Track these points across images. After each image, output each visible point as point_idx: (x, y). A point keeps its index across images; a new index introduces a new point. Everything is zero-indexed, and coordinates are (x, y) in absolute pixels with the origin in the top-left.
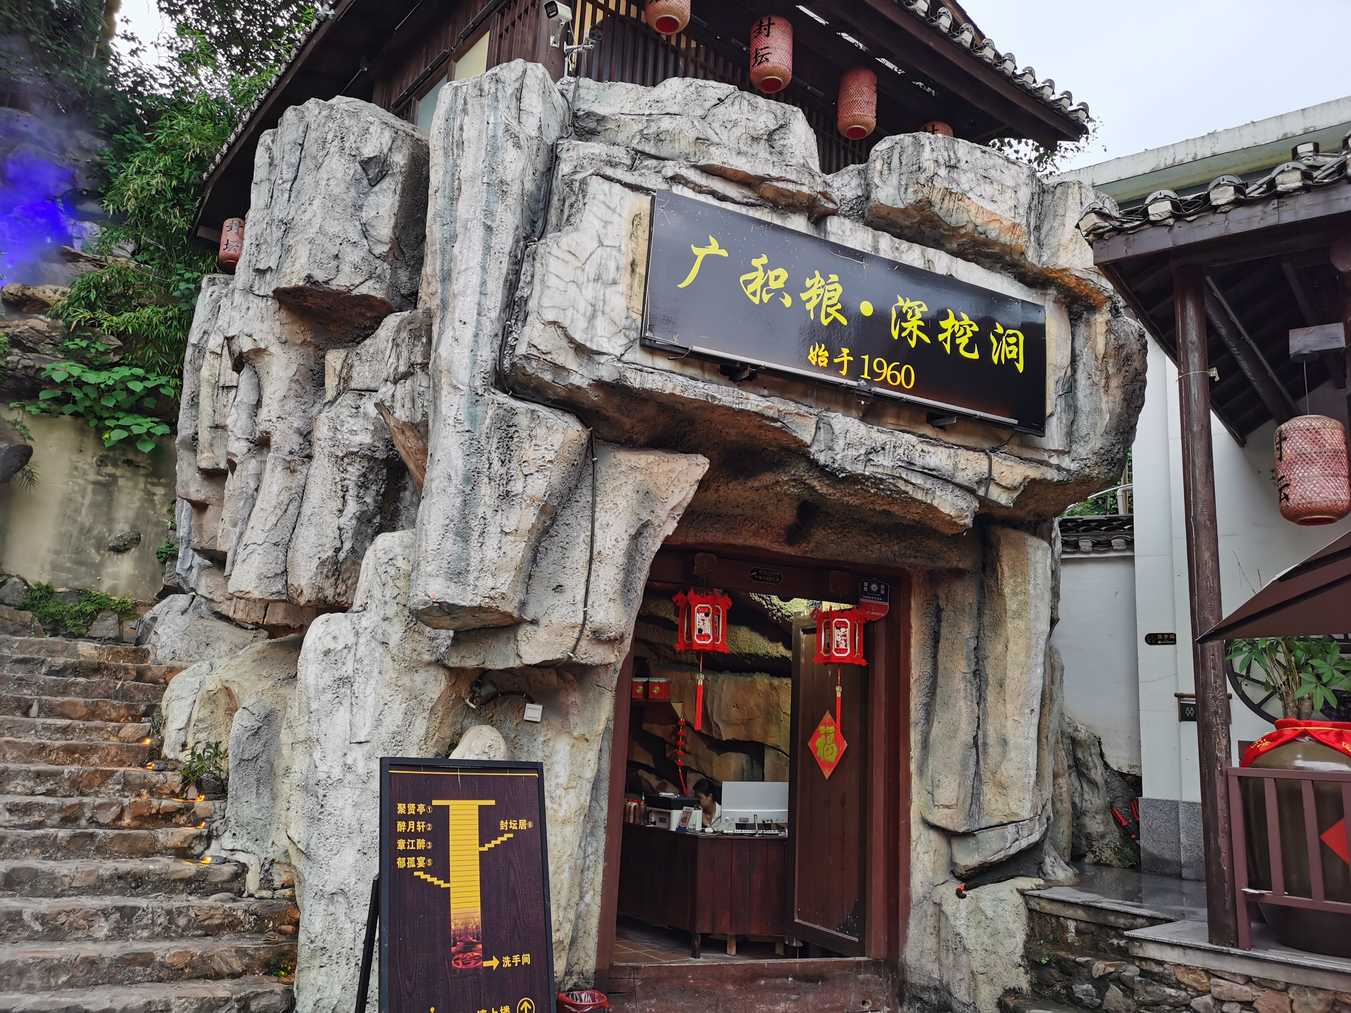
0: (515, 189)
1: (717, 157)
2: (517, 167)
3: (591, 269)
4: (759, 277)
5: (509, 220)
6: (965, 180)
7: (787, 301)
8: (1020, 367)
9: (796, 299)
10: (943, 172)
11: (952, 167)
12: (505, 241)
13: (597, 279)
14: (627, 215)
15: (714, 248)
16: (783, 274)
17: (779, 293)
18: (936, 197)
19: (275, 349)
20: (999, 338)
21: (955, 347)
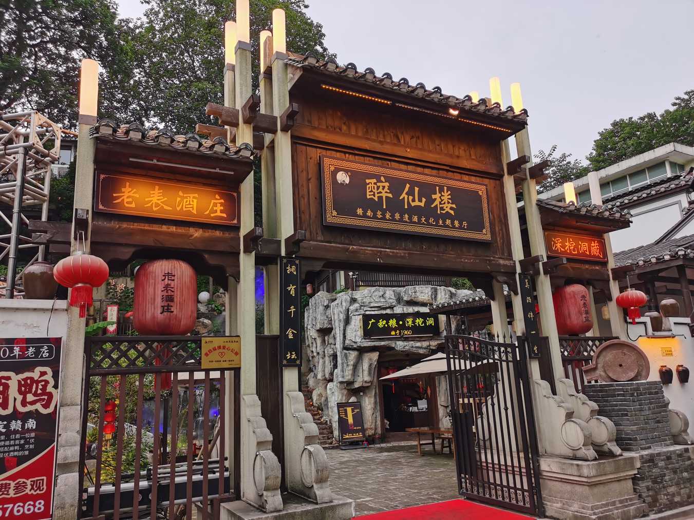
0: (342, 320)
1: (372, 305)
2: (342, 316)
3: (354, 330)
4: (381, 323)
5: (342, 325)
6: (418, 294)
7: (386, 326)
8: (433, 325)
9: (388, 325)
10: (413, 294)
11: (415, 292)
12: (342, 328)
13: (355, 331)
14: (359, 319)
15: (373, 321)
16: (385, 321)
17: (385, 325)
18: (413, 299)
19: (317, 338)
20: (428, 320)
21: (419, 325)
